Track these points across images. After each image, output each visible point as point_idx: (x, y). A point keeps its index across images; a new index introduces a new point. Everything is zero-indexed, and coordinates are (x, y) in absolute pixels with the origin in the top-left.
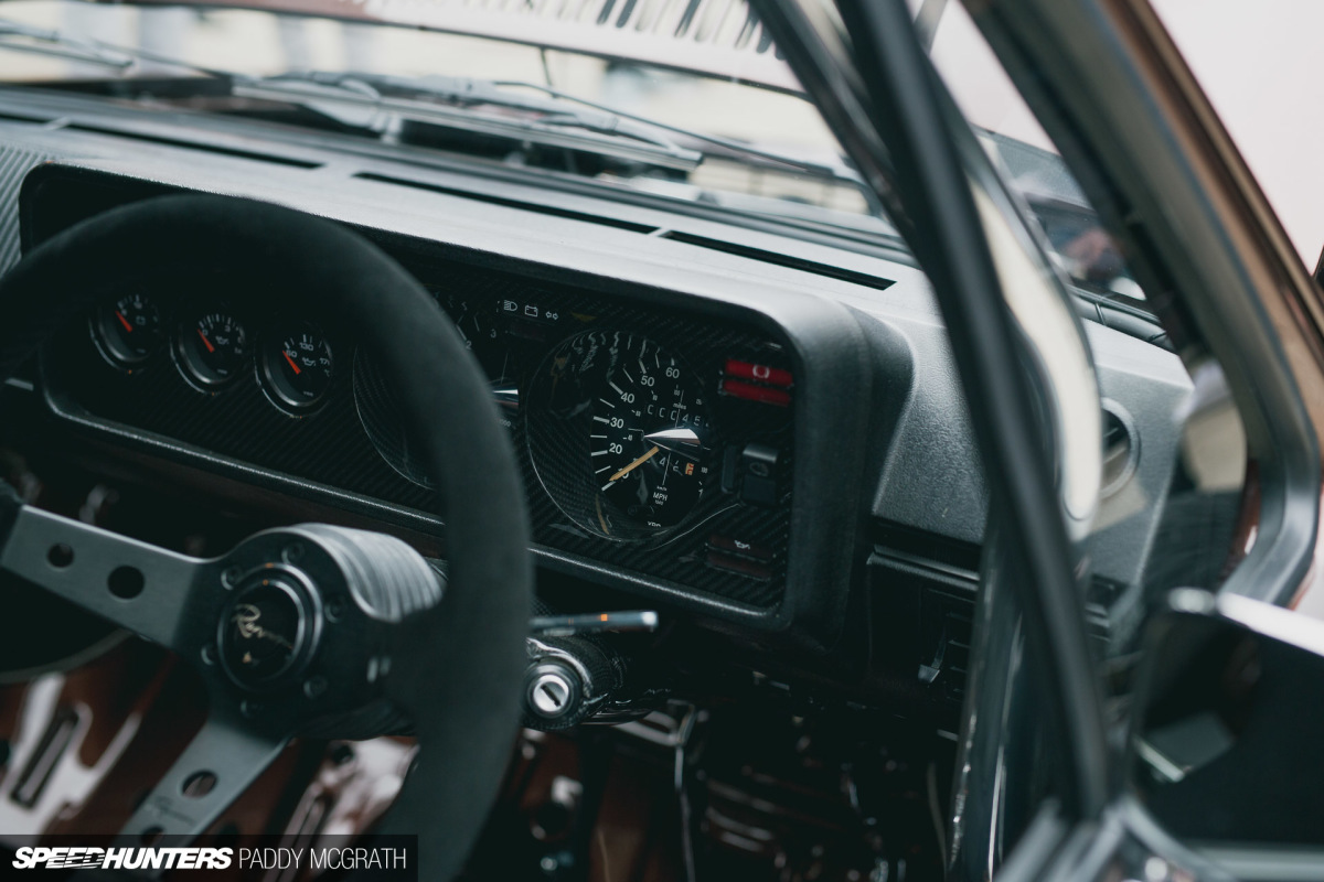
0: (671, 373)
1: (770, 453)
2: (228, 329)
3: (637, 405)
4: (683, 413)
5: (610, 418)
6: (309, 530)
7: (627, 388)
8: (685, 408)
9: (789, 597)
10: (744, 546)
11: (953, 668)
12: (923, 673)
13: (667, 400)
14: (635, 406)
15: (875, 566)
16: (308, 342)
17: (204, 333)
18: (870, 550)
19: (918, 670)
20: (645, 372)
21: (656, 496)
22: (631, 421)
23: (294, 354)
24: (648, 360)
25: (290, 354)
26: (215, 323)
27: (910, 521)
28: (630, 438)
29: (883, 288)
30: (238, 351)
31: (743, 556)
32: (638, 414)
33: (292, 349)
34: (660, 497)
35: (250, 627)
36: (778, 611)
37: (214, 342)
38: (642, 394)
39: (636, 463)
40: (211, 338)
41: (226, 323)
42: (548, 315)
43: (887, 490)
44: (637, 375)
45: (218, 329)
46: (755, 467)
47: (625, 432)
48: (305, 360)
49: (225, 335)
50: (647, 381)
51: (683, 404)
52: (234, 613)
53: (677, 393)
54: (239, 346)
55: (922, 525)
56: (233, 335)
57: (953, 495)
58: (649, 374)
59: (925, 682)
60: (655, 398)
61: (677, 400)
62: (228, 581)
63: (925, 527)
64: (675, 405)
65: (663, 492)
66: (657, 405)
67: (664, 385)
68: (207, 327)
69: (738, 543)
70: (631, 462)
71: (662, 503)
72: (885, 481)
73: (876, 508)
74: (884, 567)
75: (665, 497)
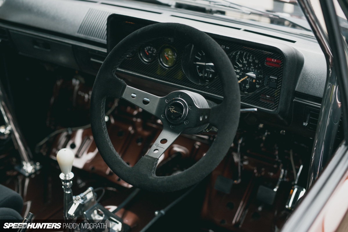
0: (250, 60)
1: (276, 77)
2: (152, 50)
3: (243, 67)
4: (253, 69)
5: (236, 70)
6: (184, 91)
7: (240, 63)
8: (253, 68)
9: (279, 107)
10: (268, 97)
11: (310, 123)
12: (304, 124)
13: (249, 66)
14: (242, 67)
15: (295, 102)
16: (170, 53)
17: (146, 51)
18: (294, 98)
19: (303, 123)
20: (244, 60)
21: (246, 86)
22: (241, 71)
23: (167, 55)
24: (245, 57)
25: (166, 55)
26: (149, 48)
27: (303, 92)
28: (241, 74)
29: (294, 43)
30: (154, 55)
31: (268, 99)
32: (243, 69)
33: (167, 54)
34: (247, 87)
35: (173, 110)
36: (276, 110)
37: (148, 53)
38: (244, 65)
39: (242, 79)
40: (148, 51)
41: (151, 48)
42: (227, 48)
43: (298, 86)
44: (243, 61)
45: (149, 50)
46: (272, 80)
47: (240, 73)
48: (170, 57)
49: (151, 51)
50: (245, 62)
51: (253, 67)
52: (169, 108)
53: (252, 65)
54: (155, 53)
55: (306, 93)
56: (153, 51)
57: (313, 87)
58: (245, 61)
59: (304, 126)
60: (247, 66)
61: (252, 66)
62: (167, 101)
63: (307, 93)
64: (251, 67)
65: (248, 86)
66: (247, 67)
67: (249, 63)
68: (147, 49)
69: (267, 96)
70: (241, 79)
71: (248, 88)
72: (298, 83)
73: (296, 89)
74: (297, 102)
75: (249, 87)
